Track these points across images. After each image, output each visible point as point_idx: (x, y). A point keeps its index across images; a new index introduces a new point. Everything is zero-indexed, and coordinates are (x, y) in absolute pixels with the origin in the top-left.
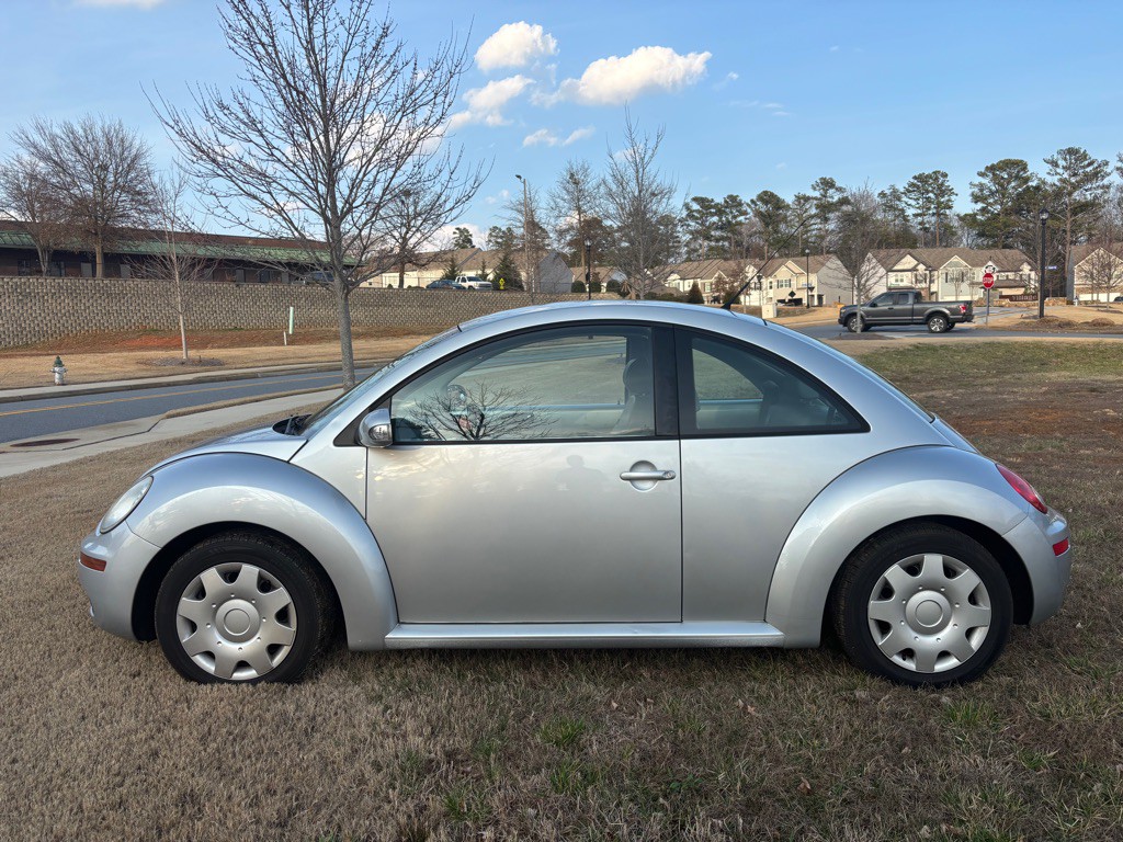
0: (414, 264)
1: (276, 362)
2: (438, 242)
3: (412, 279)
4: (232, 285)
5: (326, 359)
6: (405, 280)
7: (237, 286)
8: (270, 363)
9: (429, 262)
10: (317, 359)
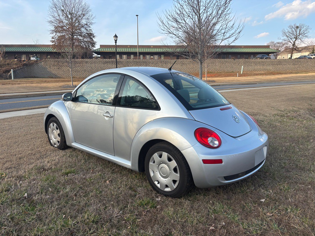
0: (297, 51)
1: (230, 82)
2: (306, 43)
3: (296, 55)
4: (233, 60)
5: (245, 81)
6: (293, 56)
7: (234, 60)
8: (228, 82)
9: (302, 49)
10: (242, 81)
